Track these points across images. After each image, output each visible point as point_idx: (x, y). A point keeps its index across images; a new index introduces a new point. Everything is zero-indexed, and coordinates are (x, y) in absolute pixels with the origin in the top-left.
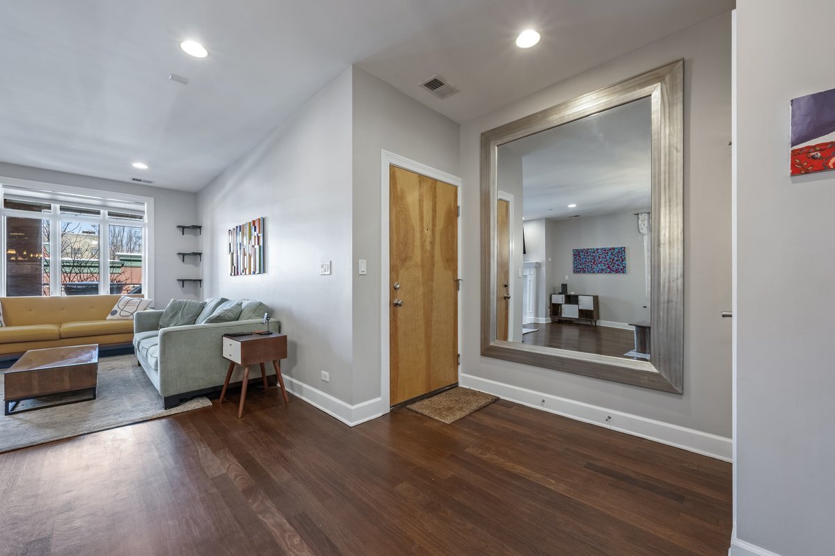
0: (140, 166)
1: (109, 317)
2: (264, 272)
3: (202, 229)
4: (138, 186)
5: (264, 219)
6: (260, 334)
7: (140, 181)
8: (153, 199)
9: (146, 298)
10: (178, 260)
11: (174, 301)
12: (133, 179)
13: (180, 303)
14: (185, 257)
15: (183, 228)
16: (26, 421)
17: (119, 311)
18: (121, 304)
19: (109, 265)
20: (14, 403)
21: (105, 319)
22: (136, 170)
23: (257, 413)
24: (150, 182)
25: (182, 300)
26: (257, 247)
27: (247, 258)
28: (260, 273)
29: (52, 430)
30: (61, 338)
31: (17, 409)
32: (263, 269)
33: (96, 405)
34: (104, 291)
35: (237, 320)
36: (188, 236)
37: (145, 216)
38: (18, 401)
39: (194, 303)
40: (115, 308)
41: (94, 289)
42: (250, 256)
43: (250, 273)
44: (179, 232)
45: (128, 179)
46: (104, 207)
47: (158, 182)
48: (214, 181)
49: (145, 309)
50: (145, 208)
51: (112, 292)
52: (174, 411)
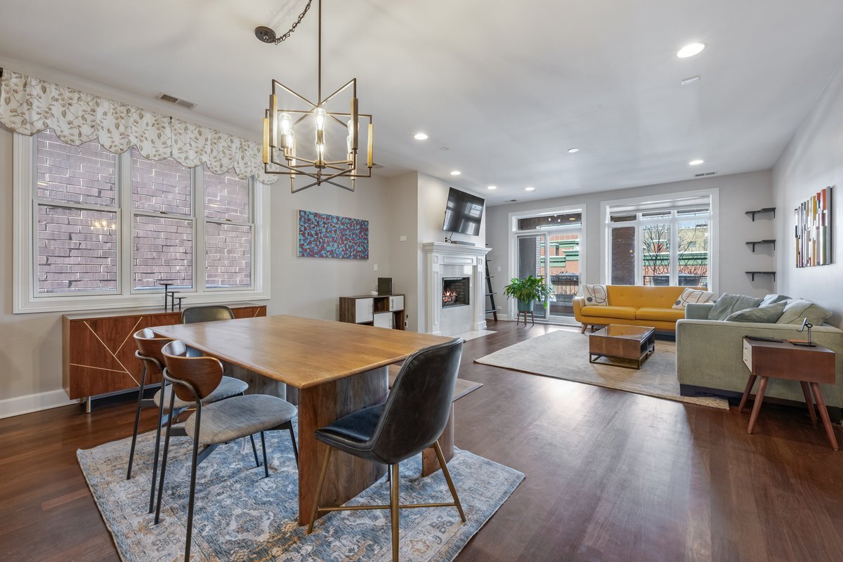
0: (696, 162)
1: (674, 306)
2: (831, 262)
3: (776, 211)
4: (703, 180)
5: (831, 190)
6: (795, 344)
7: (703, 175)
8: (718, 189)
9: (710, 290)
10: (748, 250)
11: (725, 295)
12: (696, 176)
13: (732, 298)
14: (756, 246)
15: (753, 214)
16: (596, 369)
17: (682, 301)
18: (685, 295)
19: (678, 257)
20: (596, 356)
21: (671, 308)
22: (695, 167)
23: (774, 439)
24: (714, 173)
25: (734, 295)
26: (821, 228)
27: (811, 244)
28: (825, 264)
29: (603, 380)
30: (636, 319)
31: (597, 361)
32: (829, 259)
33: (637, 373)
34: (674, 283)
35: (775, 323)
36: (761, 222)
37: (711, 208)
38: (600, 356)
39: (748, 299)
40: (680, 299)
41: (666, 280)
42: (814, 242)
43: (814, 265)
44: (749, 218)
45: (691, 176)
46: (674, 207)
47: (721, 170)
48: (784, 150)
49: (706, 302)
50: (710, 200)
51: (680, 283)
52: (687, 399)
